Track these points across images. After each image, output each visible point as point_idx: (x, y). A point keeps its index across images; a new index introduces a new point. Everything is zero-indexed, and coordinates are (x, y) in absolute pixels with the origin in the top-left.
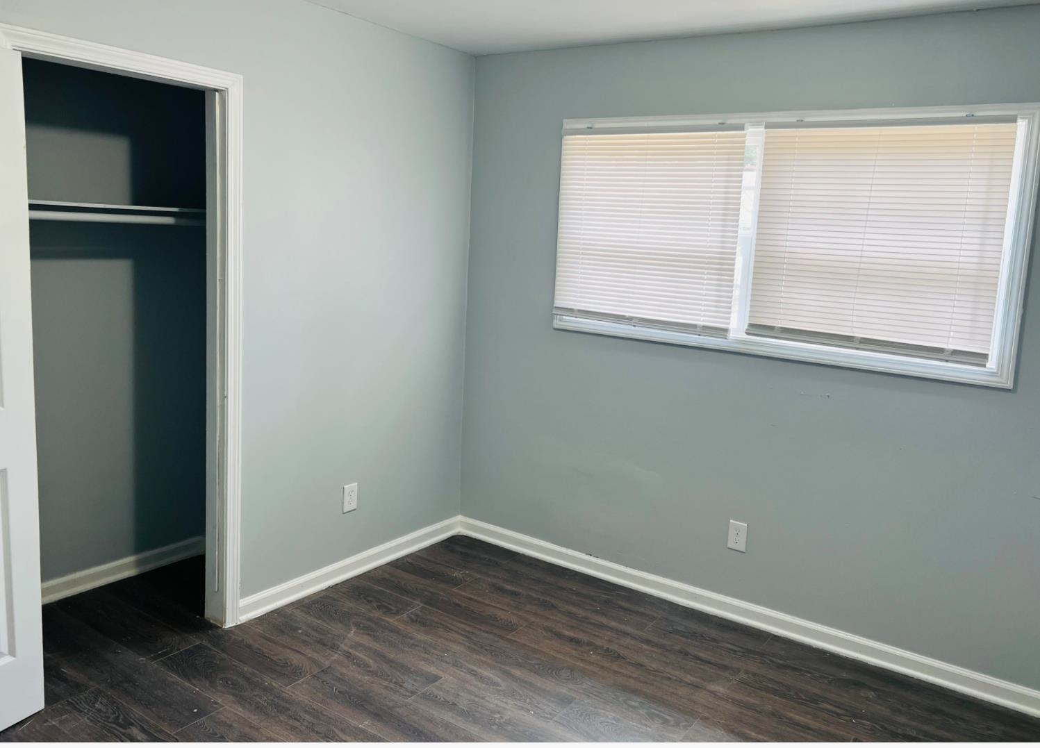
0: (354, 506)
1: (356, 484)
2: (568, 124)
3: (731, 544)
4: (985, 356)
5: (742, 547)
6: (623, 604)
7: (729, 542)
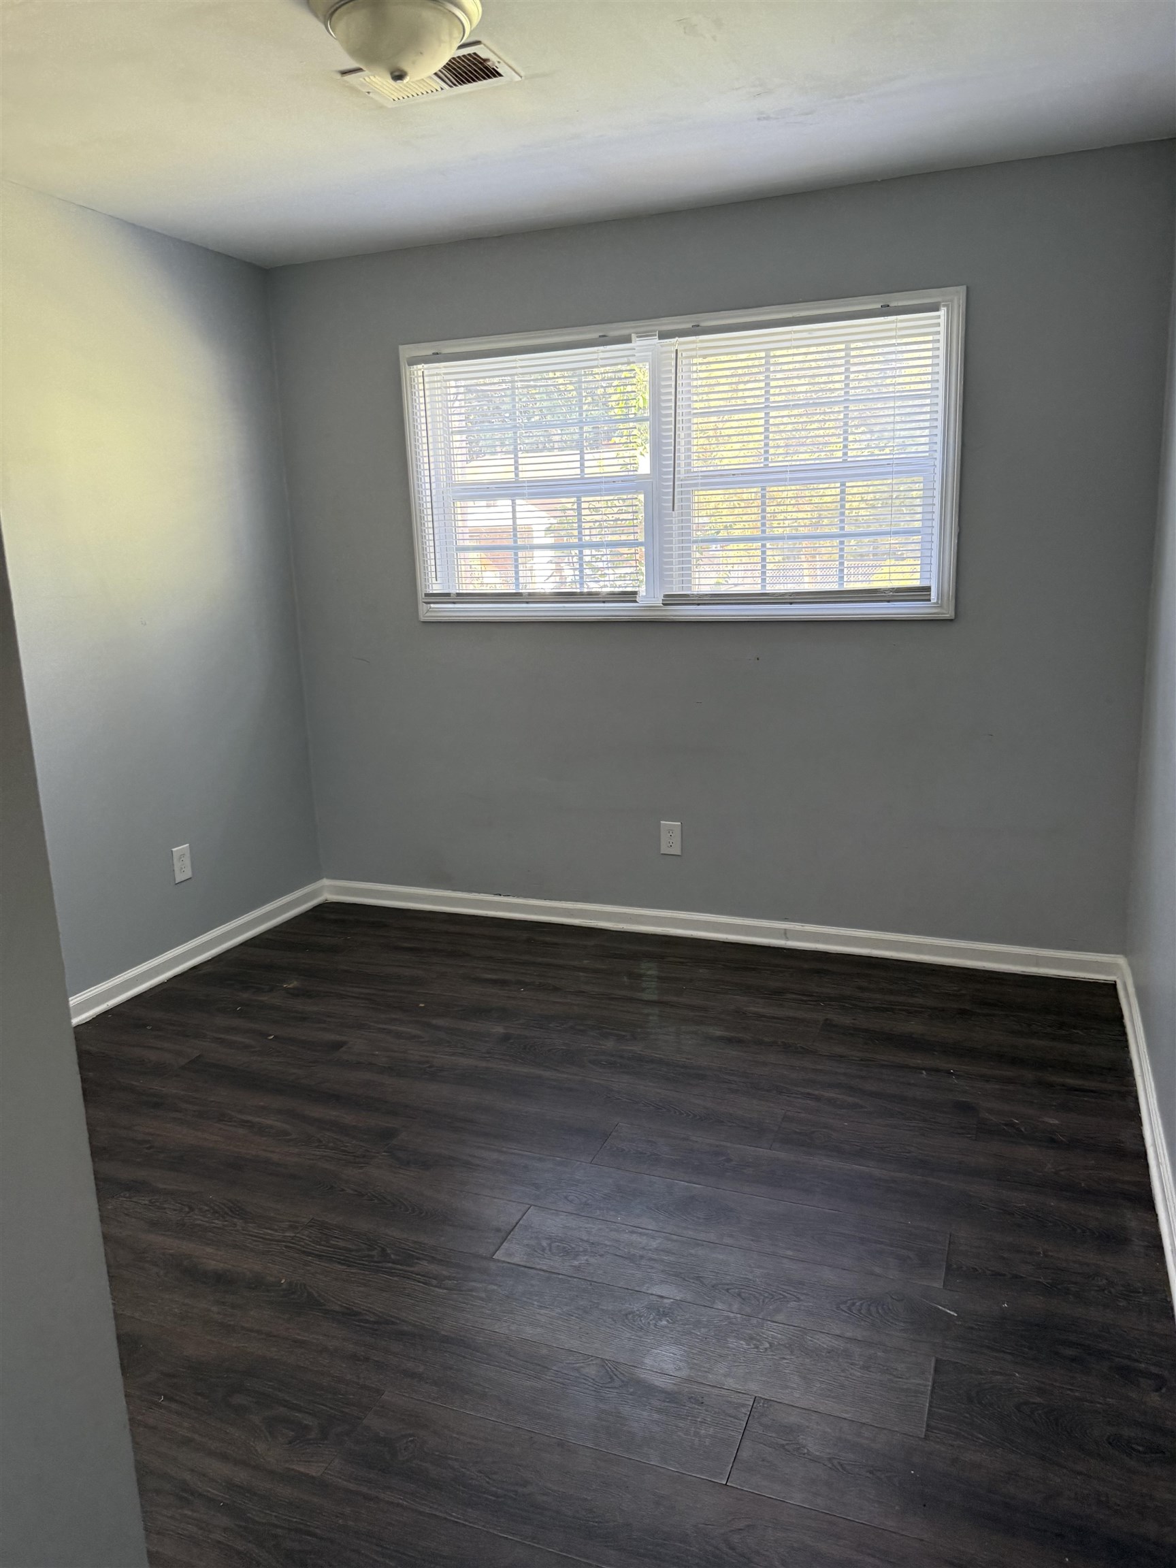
0: (188, 874)
1: (187, 845)
2: (406, 351)
3: (664, 849)
4: (928, 589)
5: (676, 850)
6: (548, 939)
7: (662, 848)
